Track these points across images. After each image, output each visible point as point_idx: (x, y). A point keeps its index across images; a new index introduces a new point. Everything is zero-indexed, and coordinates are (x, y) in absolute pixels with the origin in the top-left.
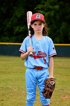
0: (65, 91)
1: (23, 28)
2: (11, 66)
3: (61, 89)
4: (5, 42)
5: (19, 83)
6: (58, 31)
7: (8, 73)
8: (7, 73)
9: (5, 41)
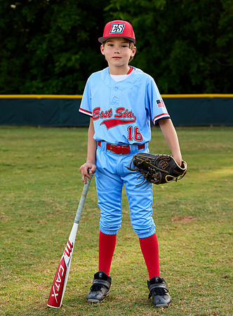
0: (181, 206)
1: (78, 57)
2: (50, 152)
3: (171, 203)
4: (34, 93)
5: (69, 190)
6: (164, 63)
7: (42, 168)
8: (39, 168)
9: (34, 89)
